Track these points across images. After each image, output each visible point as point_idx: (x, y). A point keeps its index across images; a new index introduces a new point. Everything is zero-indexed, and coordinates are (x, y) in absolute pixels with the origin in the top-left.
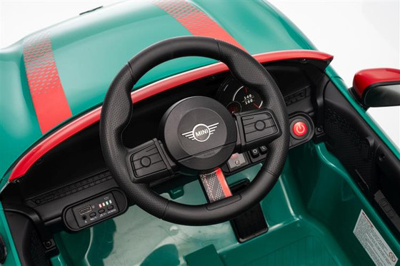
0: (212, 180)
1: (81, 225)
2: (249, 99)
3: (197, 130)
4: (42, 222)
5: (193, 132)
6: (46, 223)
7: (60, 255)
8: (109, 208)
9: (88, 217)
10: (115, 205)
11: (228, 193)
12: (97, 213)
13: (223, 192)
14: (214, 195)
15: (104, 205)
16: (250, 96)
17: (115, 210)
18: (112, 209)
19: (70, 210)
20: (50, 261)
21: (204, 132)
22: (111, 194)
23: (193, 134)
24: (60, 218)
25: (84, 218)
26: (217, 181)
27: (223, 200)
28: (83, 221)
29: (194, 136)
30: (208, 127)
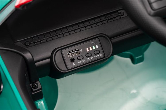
1: (69, 67)
4: (33, 62)
6: (37, 64)
7: (44, 99)
8: (95, 52)
9: (76, 59)
10: (101, 50)
12: (85, 57)
15: (91, 49)
17: (101, 55)
18: (98, 53)
19: (59, 52)
22: (97, 40)
24: (49, 60)
25: (73, 60)
28: (71, 63)
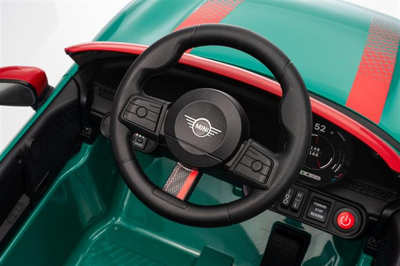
0: (183, 174)
2: (316, 152)
3: (199, 123)
5: (196, 121)
6: (93, 112)
7: (90, 146)
10: (144, 143)
11: (182, 196)
13: (179, 191)
14: (170, 187)
16: (318, 150)
17: (141, 145)
20: (81, 144)
21: (205, 129)
23: (194, 123)
26: (185, 179)
27: (173, 197)
29: (193, 125)
30: (211, 128)
